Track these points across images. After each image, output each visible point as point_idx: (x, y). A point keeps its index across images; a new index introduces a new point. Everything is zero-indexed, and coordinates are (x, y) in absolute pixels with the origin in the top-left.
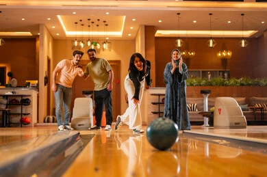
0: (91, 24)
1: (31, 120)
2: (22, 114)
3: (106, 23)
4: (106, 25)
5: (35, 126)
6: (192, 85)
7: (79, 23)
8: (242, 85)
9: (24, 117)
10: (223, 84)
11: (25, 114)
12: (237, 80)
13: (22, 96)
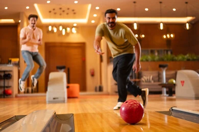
0: (62, 13)
1: (13, 92)
2: (4, 87)
3: (74, 12)
4: (74, 13)
5: (16, 97)
6: (147, 60)
7: (53, 11)
8: (188, 60)
9: (6, 89)
10: (173, 60)
11: (7, 87)
12: (184, 56)
13: (4, 71)
